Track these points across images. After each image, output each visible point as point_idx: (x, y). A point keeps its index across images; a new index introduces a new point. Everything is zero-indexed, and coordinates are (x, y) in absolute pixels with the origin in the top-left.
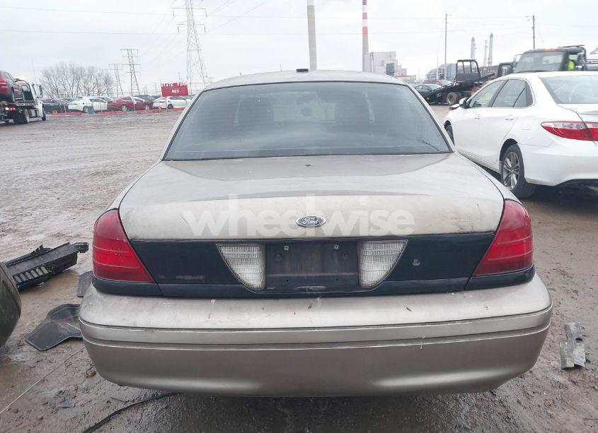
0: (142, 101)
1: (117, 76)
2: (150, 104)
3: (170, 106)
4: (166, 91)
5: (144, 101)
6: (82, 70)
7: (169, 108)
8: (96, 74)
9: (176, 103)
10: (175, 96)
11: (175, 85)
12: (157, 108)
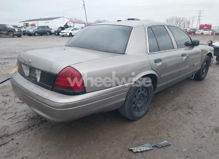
0: (191, 31)
1: (193, 21)
2: (194, 32)
3: (202, 34)
4: (202, 27)
5: (192, 31)
6: (180, 19)
7: (201, 34)
8: (184, 20)
9: (205, 32)
10: (206, 30)
11: (206, 25)
12: (196, 34)
